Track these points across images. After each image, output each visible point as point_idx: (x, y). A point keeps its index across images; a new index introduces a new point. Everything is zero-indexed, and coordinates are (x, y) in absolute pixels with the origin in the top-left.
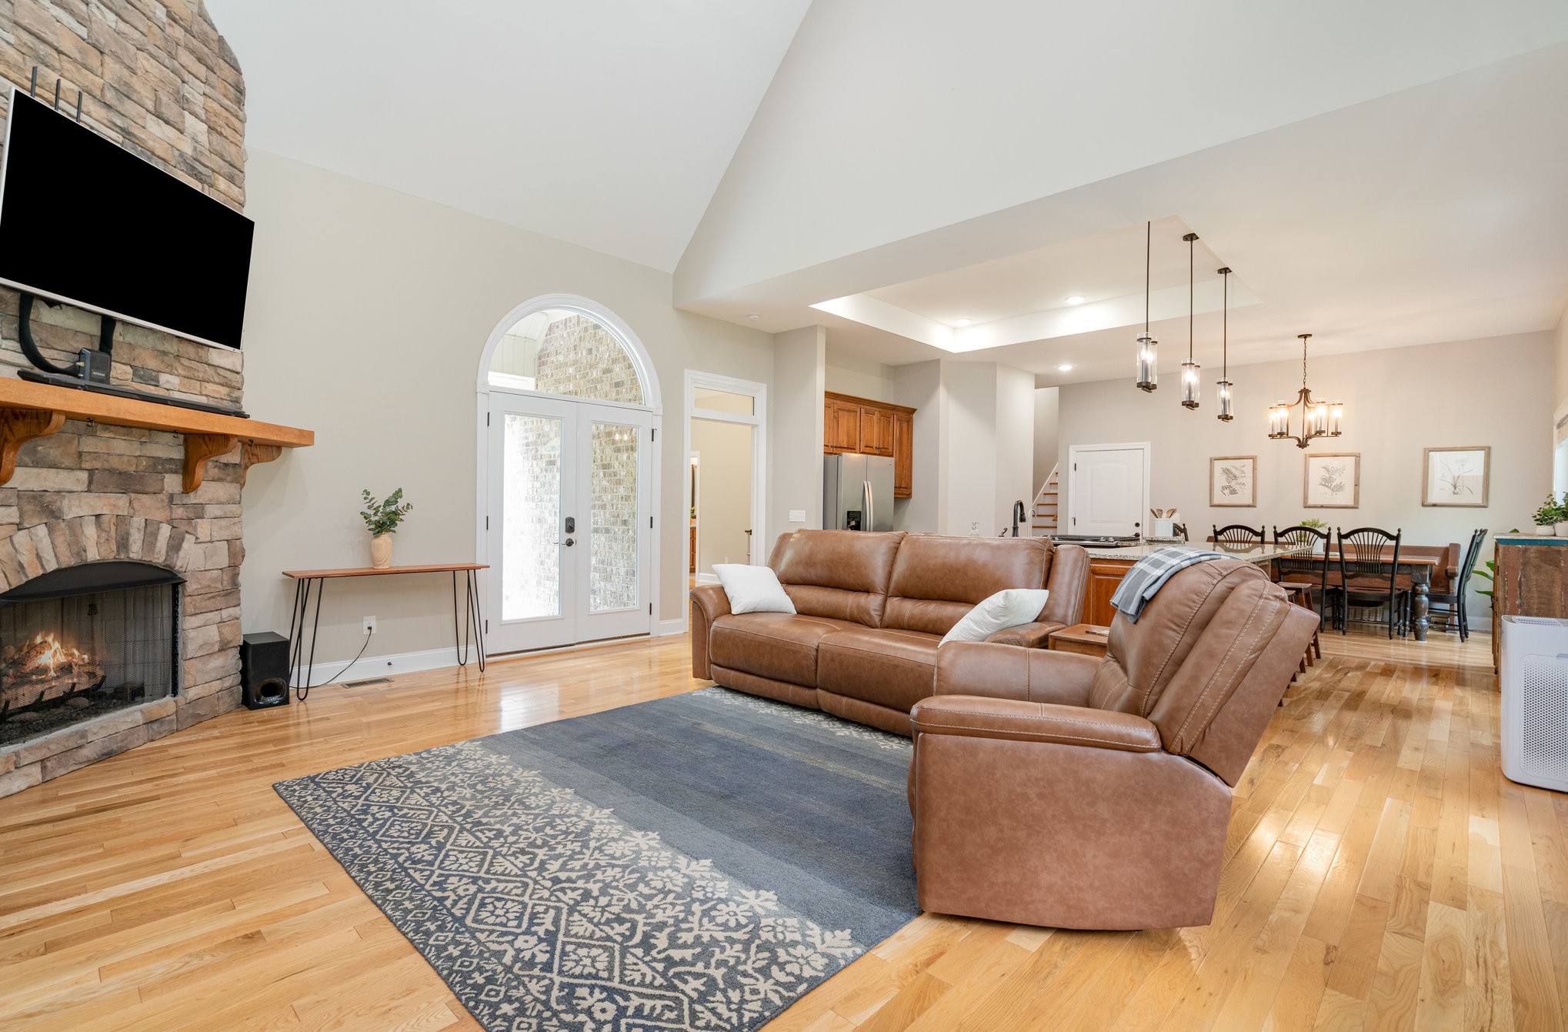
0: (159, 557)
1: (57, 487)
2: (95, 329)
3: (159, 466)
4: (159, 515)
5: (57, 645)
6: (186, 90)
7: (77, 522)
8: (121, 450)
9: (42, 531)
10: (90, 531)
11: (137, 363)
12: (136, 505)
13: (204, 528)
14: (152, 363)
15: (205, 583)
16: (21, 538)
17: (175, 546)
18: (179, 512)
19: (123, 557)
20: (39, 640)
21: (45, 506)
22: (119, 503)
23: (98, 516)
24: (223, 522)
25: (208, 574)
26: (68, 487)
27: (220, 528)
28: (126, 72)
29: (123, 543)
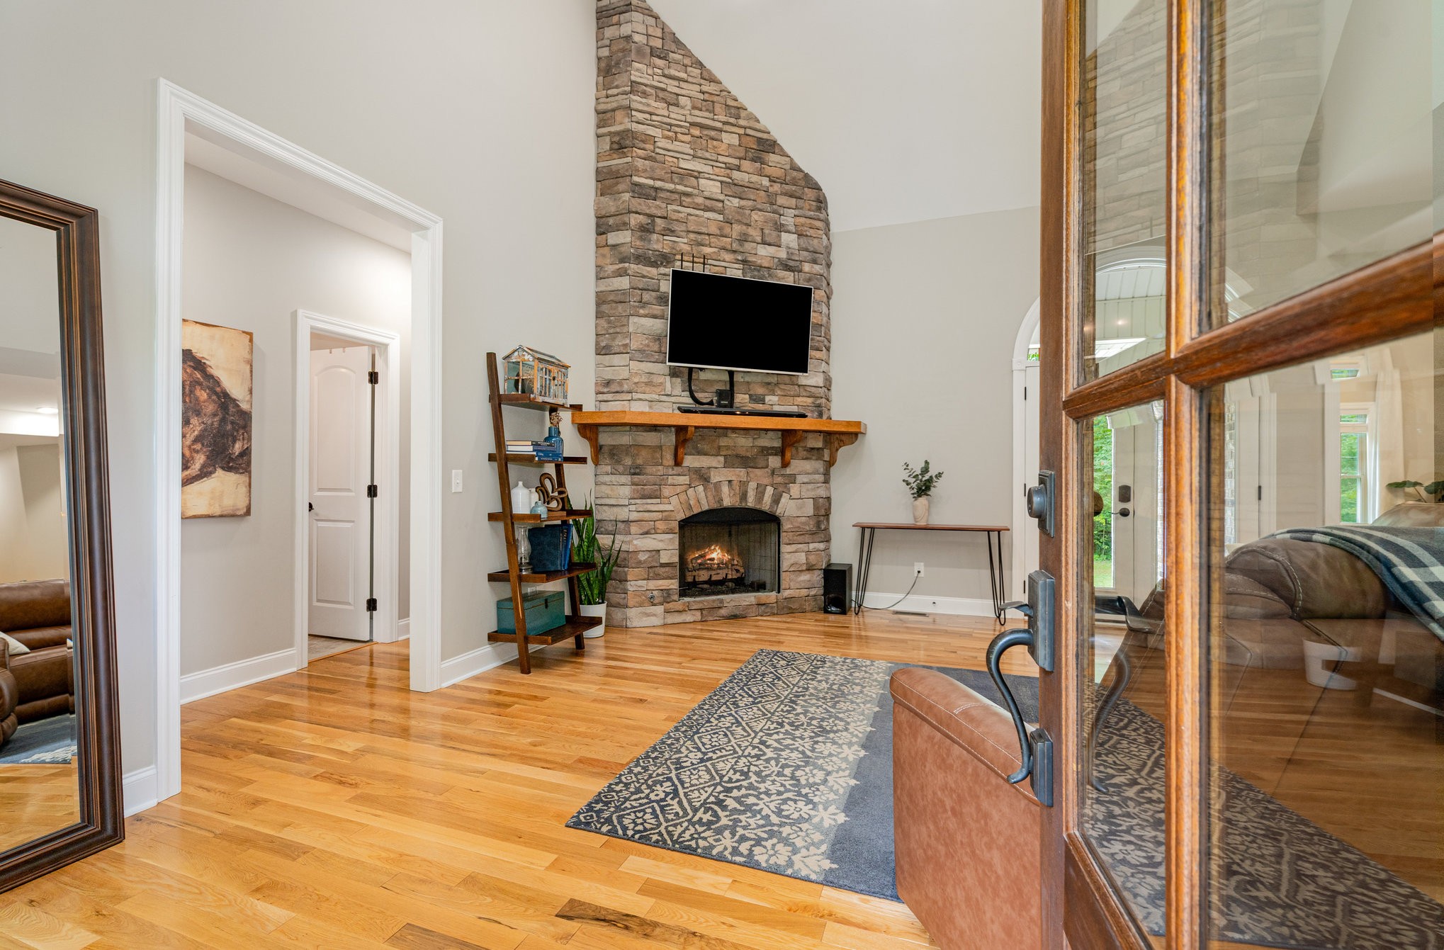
0: (766, 505)
1: (709, 465)
2: (726, 377)
3: (766, 452)
4: (766, 481)
5: (719, 551)
6: (783, 220)
7: (717, 486)
8: (743, 442)
9: (701, 488)
10: (725, 489)
11: (751, 392)
12: (751, 475)
13: (795, 489)
14: (760, 391)
15: (797, 525)
16: (691, 491)
17: (776, 500)
18: (779, 480)
19: (743, 505)
20: (713, 548)
21: (702, 476)
22: (741, 473)
23: (730, 481)
24: (810, 486)
25: (799, 519)
26: (714, 465)
27: (808, 490)
28: (744, 227)
29: (744, 496)
